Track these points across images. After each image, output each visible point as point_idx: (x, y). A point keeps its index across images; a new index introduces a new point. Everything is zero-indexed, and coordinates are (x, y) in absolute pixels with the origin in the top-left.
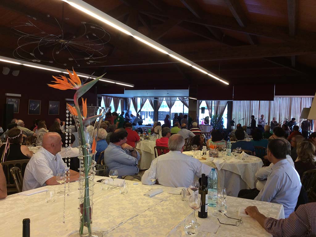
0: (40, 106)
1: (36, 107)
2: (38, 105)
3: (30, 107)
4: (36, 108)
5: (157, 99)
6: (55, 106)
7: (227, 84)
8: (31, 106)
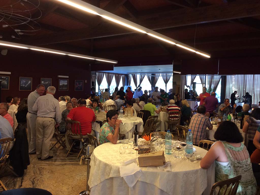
0: (31, 82)
1: (27, 83)
2: (30, 82)
3: (20, 84)
4: (27, 85)
5: (154, 75)
6: (47, 83)
7: (208, 56)
8: (23, 83)
